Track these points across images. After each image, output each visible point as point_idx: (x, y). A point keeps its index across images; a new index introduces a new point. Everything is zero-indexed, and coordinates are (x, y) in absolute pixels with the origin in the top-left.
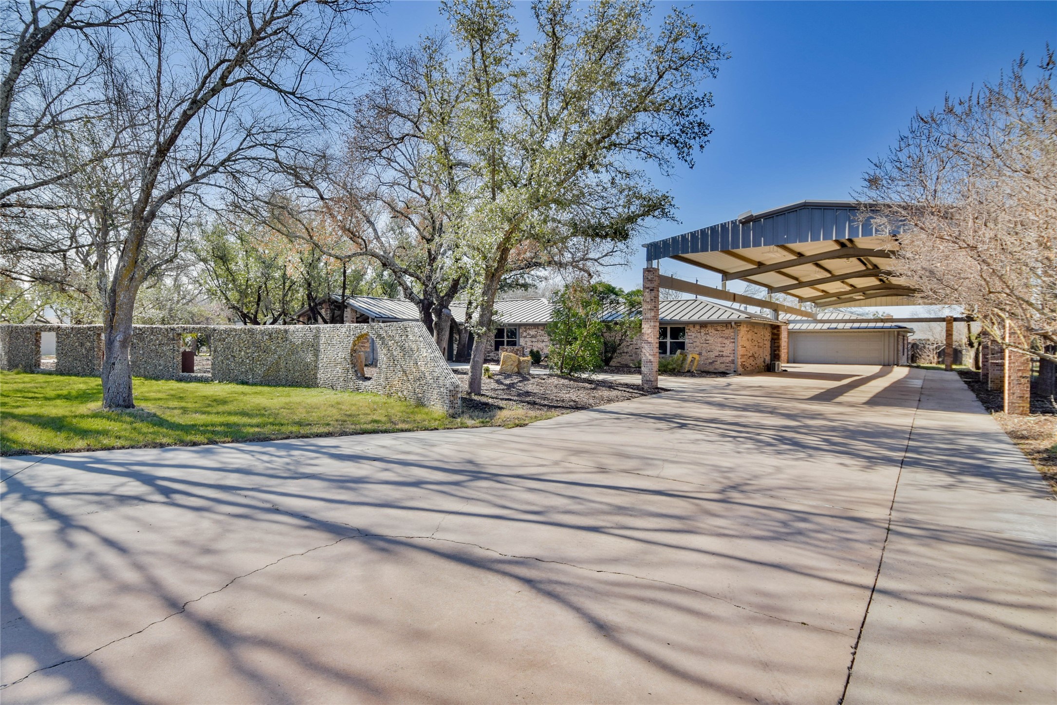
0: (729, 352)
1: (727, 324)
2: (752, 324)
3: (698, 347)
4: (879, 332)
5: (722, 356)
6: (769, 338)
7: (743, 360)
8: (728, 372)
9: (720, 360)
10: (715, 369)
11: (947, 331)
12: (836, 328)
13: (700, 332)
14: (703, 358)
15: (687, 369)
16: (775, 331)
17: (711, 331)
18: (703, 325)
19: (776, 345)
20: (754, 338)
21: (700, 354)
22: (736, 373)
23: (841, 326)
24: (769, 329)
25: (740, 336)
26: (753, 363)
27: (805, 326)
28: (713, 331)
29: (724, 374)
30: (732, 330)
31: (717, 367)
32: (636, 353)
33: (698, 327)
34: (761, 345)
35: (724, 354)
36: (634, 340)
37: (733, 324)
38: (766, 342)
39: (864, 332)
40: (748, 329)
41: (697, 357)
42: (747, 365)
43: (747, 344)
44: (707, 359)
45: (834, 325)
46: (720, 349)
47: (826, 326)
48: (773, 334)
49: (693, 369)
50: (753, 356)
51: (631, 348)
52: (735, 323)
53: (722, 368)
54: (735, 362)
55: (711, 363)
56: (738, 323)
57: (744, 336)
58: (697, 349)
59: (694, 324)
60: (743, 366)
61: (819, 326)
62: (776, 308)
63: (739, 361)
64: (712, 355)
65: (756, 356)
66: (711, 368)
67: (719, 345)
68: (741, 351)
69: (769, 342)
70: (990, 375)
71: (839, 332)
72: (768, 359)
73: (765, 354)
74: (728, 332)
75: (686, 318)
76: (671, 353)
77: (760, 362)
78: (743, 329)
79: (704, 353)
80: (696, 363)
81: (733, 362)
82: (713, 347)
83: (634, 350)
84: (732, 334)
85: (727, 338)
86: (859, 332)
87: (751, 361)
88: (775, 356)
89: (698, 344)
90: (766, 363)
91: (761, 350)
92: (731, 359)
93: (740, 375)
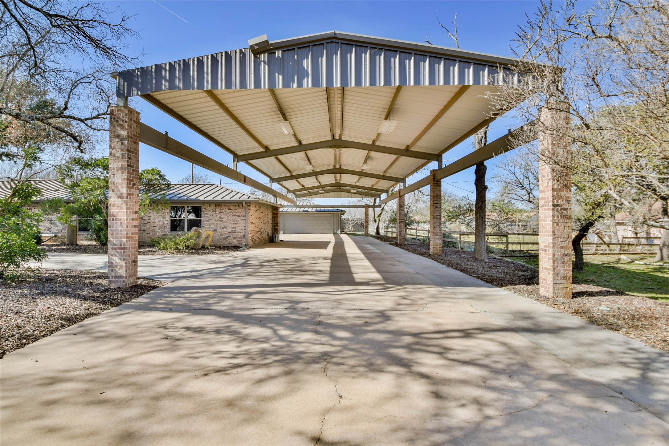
0: (240, 228)
1: (239, 204)
2: (259, 204)
3: (213, 224)
4: (331, 213)
5: (235, 232)
6: (271, 217)
7: (252, 235)
8: (240, 246)
9: (233, 235)
10: (229, 243)
11: (365, 213)
12: (307, 211)
13: (215, 211)
14: (218, 234)
15: (201, 246)
16: (275, 211)
17: (225, 210)
18: (218, 204)
19: (276, 221)
20: (261, 216)
21: (215, 230)
22: (248, 247)
23: (310, 209)
24: (271, 210)
25: (250, 214)
26: (260, 237)
27: (289, 210)
28: (227, 210)
29: (236, 248)
30: (243, 209)
31: (230, 241)
32: (154, 231)
33: (213, 206)
34: (266, 222)
35: (236, 230)
36: (152, 218)
37: (244, 204)
38: (269, 220)
39: (323, 214)
40: (256, 209)
41: (211, 233)
42: (256, 239)
43: (255, 221)
44: (222, 235)
45: (306, 209)
46: (233, 226)
47: (302, 209)
48: (274, 214)
49: (207, 244)
50: (260, 231)
51: (148, 225)
52: (246, 203)
53: (235, 242)
54: (246, 237)
55: (225, 239)
56: (248, 203)
57: (253, 214)
58: (213, 226)
59: (210, 203)
60: (253, 240)
61: (298, 209)
62: (275, 194)
63: (249, 237)
64: (226, 231)
65: (262, 230)
66: (225, 243)
67: (232, 222)
68: (251, 227)
69: (271, 220)
70: (431, 243)
71: (309, 214)
72: (270, 232)
73: (268, 229)
74: (240, 211)
75: (202, 198)
76: (188, 231)
77: (265, 235)
78: (253, 209)
79: (219, 230)
80: (210, 240)
81: (244, 237)
82: (227, 224)
83: (152, 228)
84: (243, 212)
85: (239, 216)
86: (320, 214)
87: (258, 235)
88: (275, 230)
89: (213, 221)
90: (269, 236)
91: (266, 226)
92: (242, 234)
93: (250, 248)
